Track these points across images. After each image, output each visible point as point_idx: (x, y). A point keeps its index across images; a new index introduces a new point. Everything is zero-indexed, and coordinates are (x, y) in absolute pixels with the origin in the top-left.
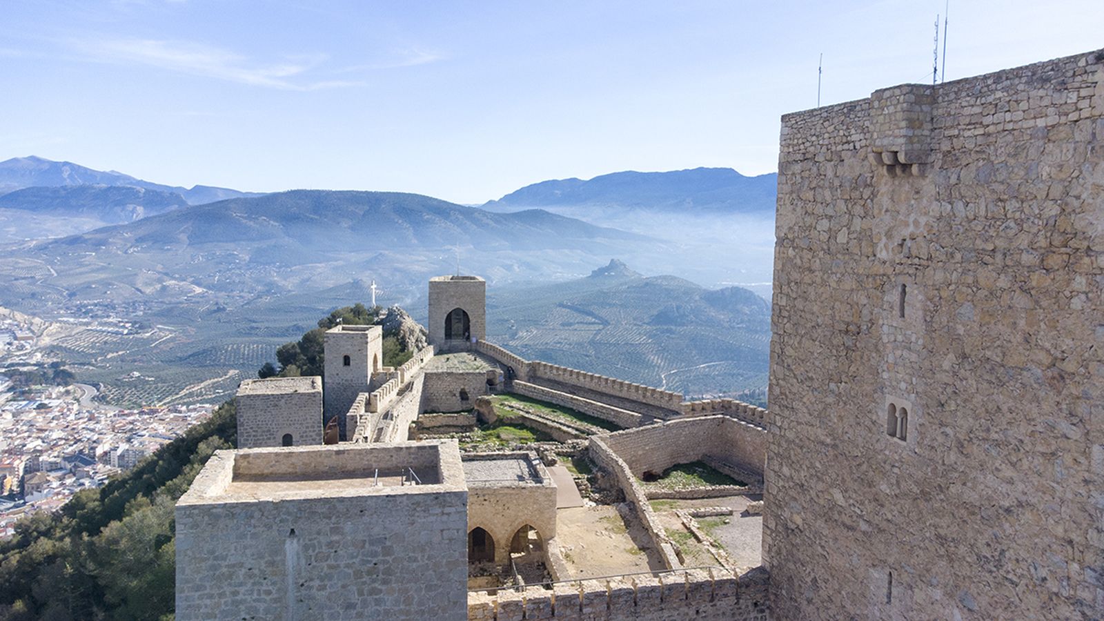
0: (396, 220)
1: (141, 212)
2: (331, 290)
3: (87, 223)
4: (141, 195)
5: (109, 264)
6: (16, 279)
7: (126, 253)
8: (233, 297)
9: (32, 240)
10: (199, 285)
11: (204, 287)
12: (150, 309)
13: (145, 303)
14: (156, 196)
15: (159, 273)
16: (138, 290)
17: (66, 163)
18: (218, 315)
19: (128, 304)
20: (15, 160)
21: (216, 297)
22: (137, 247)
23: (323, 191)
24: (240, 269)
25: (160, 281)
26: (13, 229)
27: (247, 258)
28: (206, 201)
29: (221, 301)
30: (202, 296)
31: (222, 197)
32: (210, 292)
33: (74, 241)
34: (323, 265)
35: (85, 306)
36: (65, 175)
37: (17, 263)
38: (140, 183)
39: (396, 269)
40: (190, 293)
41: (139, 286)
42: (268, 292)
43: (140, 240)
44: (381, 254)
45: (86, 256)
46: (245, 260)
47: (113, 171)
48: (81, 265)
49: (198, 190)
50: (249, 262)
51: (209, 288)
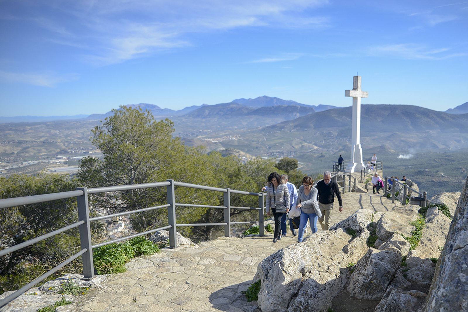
0: (403, 118)
1: (298, 115)
2: (370, 149)
3: (279, 120)
4: (299, 109)
5: (284, 136)
6: (253, 141)
7: (290, 131)
8: (329, 151)
9: (261, 127)
10: (316, 145)
11: (318, 146)
12: (296, 155)
13: (295, 152)
14: (304, 109)
15: (302, 140)
16: (293, 147)
17: (275, 98)
18: (322, 158)
19: (289, 152)
20: (259, 97)
21: (323, 151)
22: (294, 129)
23: (370, 105)
24: (333, 139)
25: (301, 143)
26: (256, 123)
27: (336, 134)
28: (323, 110)
29: (324, 153)
30: (317, 150)
31: (329, 108)
32: (320, 148)
33: (274, 127)
34: (368, 138)
35: (273, 153)
36: (275, 102)
37: (254, 135)
38: (300, 104)
39: (402, 141)
40: (312, 148)
41: (293, 145)
42: (344, 149)
43: (296, 126)
44: (395, 133)
45: (276, 133)
46: (335, 135)
47: (290, 100)
48: (275, 136)
49: (320, 106)
50: (337, 136)
51: (320, 147)
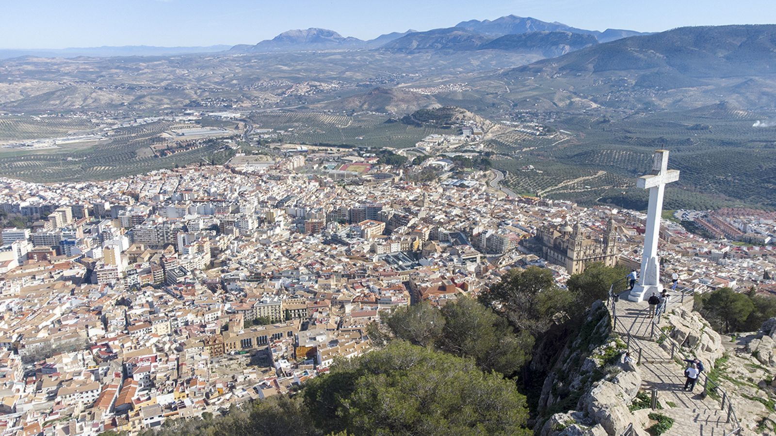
0: (772, 49)
1: (567, 48)
2: (697, 110)
3: (534, 57)
4: (569, 37)
5: (541, 85)
6: (487, 94)
7: (552, 77)
8: (618, 112)
9: (502, 69)
10: (595, 102)
11: (599, 104)
12: (559, 118)
13: (557, 113)
14: (579, 38)
15: (570, 92)
16: (554, 103)
17: (529, 18)
18: (604, 125)
19: (547, 113)
20: (502, 18)
21: (607, 112)
22: (559, 73)
23: (706, 27)
24: (627, 90)
25: (569, 98)
26: (494, 63)
27: (634, 83)
28: (613, 39)
29: (608, 115)
30: (596, 110)
31: (624, 36)
32: (602, 107)
33: (523, 69)
34: (695, 88)
35: (521, 113)
36: (528, 26)
37: (490, 83)
38: (571, 29)
39: (764, 93)
40: (588, 107)
41: (556, 101)
42: (645, 109)
43: (562, 69)
44: (751, 80)
45: (528, 79)
46: (632, 84)
47: (556, 22)
48: (524, 86)
49: (609, 32)
50: (635, 86)
51: (602, 104)
